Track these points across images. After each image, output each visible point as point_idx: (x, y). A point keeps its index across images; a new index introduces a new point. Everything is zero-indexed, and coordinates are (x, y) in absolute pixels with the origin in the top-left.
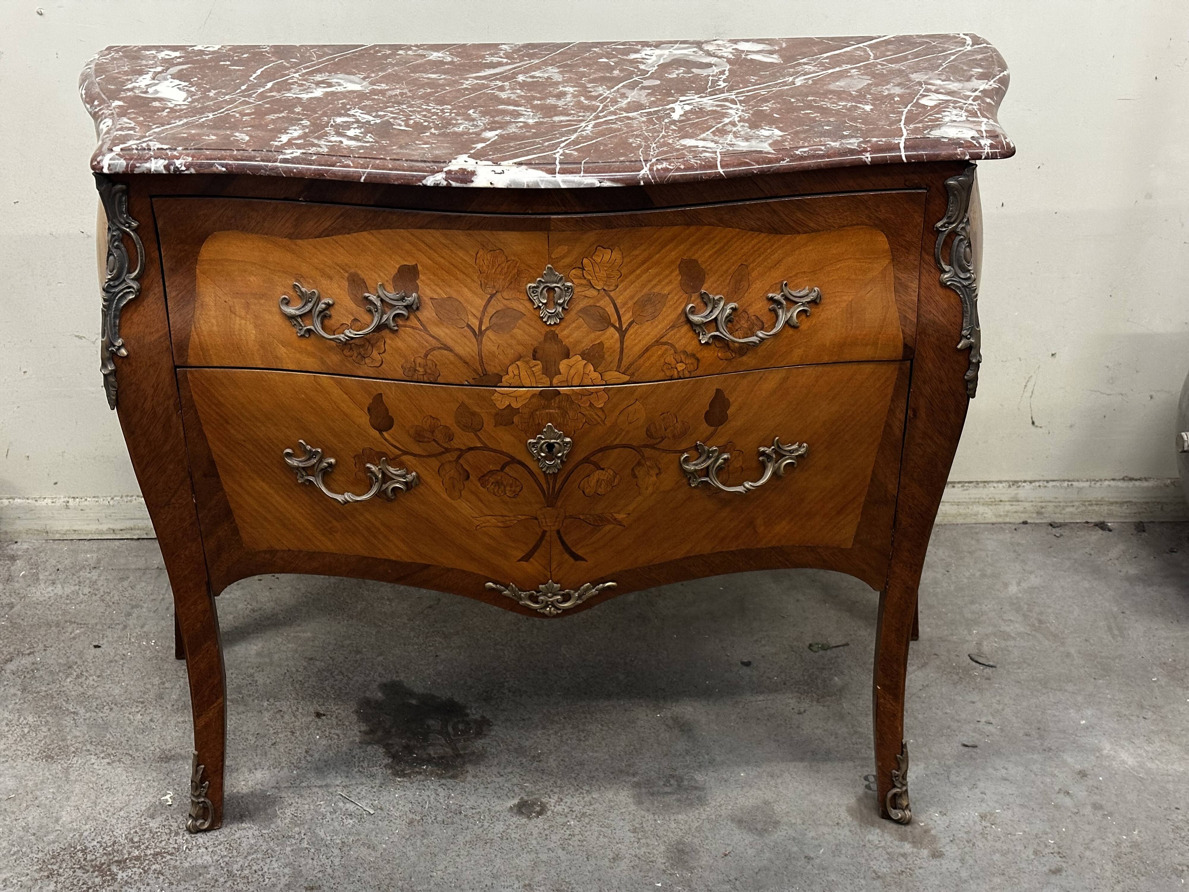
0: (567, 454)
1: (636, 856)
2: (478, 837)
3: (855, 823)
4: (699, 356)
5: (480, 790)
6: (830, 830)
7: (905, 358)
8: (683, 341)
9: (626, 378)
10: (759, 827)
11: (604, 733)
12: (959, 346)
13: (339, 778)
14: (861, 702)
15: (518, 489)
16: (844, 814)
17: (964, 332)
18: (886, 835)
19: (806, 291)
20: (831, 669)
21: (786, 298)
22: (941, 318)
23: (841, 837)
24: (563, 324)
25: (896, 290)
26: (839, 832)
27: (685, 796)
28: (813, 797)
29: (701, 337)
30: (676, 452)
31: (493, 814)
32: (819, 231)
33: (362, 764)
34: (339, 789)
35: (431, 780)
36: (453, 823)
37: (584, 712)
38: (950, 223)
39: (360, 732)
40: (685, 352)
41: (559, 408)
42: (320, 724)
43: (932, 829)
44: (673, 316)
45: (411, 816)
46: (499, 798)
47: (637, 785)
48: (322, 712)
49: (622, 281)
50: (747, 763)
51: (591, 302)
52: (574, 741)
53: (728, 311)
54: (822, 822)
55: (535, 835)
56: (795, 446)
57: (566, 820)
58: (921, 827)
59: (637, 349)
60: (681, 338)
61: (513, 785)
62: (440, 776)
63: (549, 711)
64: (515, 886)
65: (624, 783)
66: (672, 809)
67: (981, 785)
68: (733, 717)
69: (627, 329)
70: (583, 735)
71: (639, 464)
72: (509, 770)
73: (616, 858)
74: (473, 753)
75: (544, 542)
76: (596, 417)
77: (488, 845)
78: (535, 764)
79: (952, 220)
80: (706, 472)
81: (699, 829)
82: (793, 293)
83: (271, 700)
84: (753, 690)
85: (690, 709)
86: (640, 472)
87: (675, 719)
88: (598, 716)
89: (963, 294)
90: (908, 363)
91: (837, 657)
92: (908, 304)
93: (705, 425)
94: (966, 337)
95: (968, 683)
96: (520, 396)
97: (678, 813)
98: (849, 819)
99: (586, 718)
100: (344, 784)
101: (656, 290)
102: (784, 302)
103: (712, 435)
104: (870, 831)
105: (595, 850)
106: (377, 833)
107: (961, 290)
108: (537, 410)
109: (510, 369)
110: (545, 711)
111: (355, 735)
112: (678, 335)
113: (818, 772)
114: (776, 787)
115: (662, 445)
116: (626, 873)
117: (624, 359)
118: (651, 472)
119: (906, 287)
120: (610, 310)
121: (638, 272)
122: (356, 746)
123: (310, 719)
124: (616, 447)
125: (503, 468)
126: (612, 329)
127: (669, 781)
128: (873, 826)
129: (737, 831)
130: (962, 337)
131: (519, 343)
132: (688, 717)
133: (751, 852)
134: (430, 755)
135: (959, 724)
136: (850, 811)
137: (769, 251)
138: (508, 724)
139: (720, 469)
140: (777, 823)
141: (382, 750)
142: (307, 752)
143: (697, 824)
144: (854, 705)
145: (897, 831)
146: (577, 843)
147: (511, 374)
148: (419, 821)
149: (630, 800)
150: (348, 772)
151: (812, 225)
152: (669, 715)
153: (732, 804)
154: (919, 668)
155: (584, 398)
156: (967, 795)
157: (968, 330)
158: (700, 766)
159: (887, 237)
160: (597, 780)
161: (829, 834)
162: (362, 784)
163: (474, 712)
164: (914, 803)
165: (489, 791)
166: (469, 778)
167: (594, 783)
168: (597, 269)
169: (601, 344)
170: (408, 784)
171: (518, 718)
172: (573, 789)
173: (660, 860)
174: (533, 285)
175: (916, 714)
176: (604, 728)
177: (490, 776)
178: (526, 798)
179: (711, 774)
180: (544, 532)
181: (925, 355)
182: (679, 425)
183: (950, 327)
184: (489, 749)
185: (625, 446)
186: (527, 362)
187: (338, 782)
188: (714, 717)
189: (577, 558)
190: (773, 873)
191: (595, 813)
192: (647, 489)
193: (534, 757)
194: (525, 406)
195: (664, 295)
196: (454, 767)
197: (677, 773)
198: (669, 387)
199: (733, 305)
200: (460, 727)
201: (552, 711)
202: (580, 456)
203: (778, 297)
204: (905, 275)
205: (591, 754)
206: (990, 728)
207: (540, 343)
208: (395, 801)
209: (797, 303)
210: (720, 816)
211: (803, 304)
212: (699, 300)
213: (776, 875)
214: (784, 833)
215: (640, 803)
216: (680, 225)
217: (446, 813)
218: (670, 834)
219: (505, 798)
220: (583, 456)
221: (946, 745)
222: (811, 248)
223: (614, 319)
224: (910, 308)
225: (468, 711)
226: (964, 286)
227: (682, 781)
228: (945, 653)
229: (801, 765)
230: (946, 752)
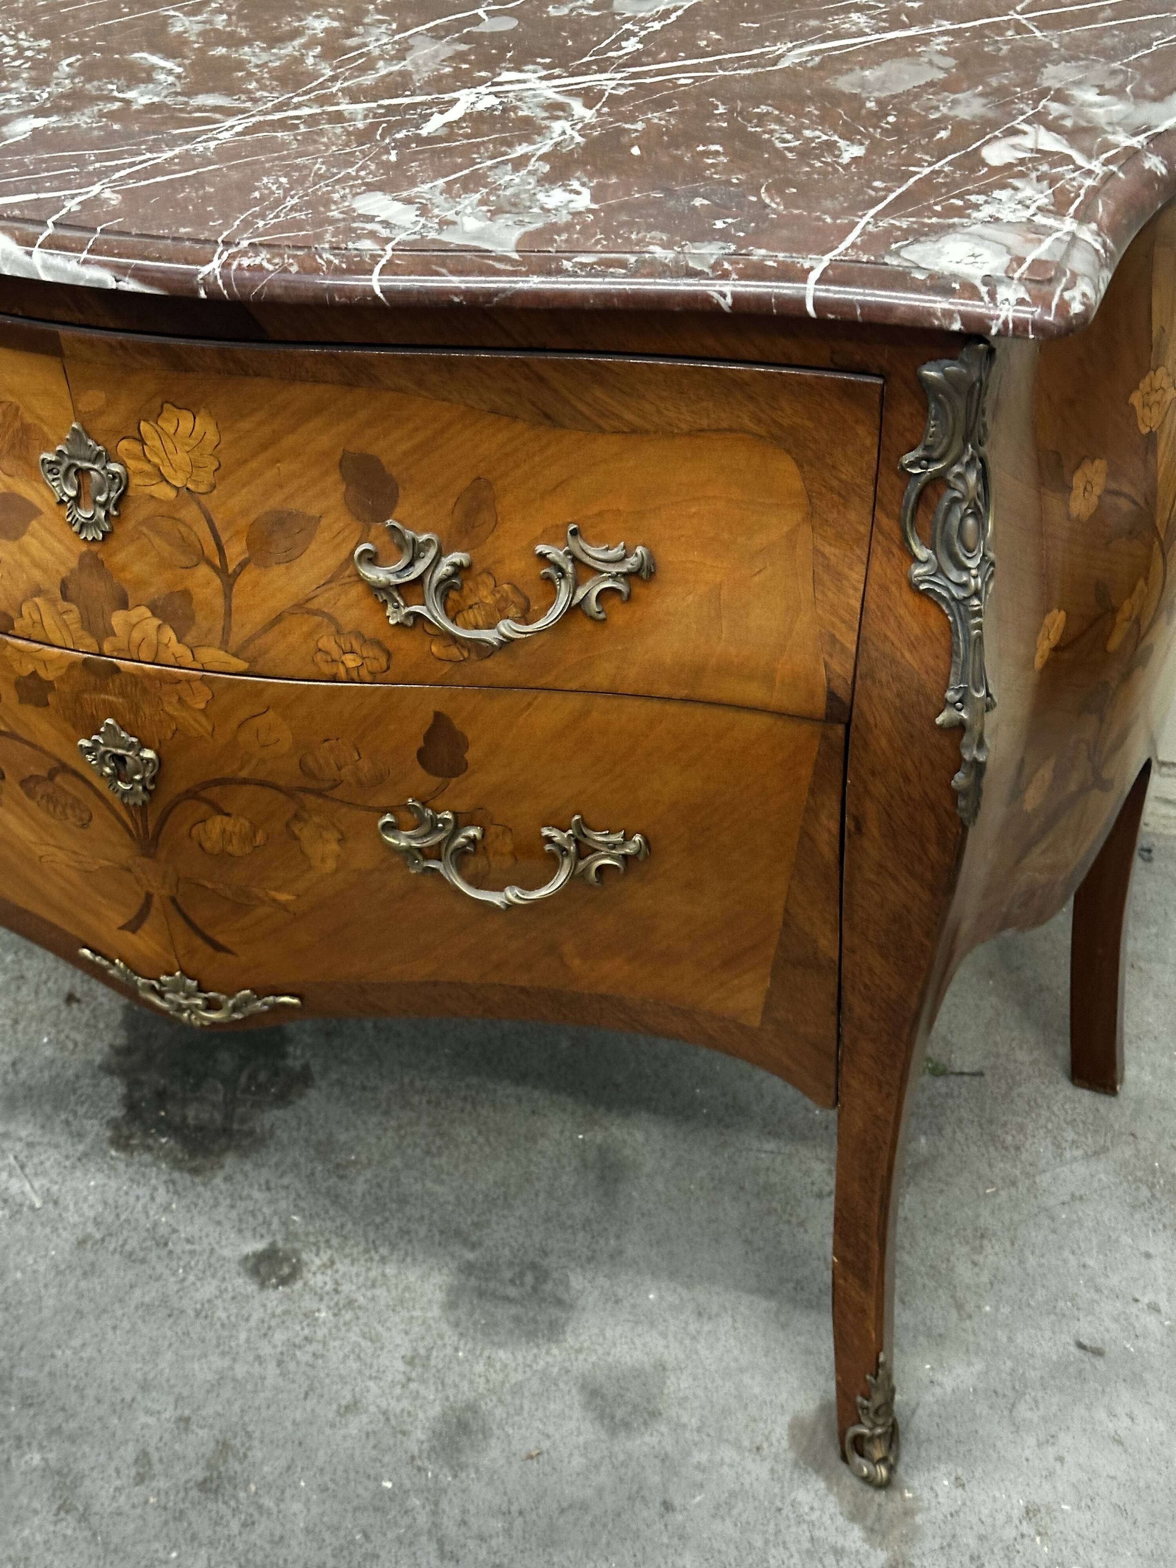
0: (153, 780)
1: (385, 1413)
2: (164, 1300)
3: (791, 1456)
4: (388, 644)
5: (221, 1209)
6: (737, 1458)
7: (830, 718)
8: (355, 613)
9: (243, 666)
10: (620, 1413)
11: (475, 1148)
12: (939, 720)
13: (30, 1126)
14: (940, 1200)
15: (86, 816)
16: (780, 1432)
17: (950, 694)
18: (832, 1498)
19: (616, 552)
20: (924, 1118)
21: (575, 560)
22: (907, 655)
23: (747, 1480)
24: (113, 543)
25: (816, 580)
26: (750, 1466)
27: (531, 1314)
28: (746, 1379)
29: (390, 610)
30: (370, 809)
31: (213, 1260)
32: (647, 432)
33: (79, 1108)
34: (19, 1146)
35: (159, 1168)
36: (143, 1261)
37: (465, 1099)
38: (930, 460)
39: (111, 1046)
40: (359, 635)
41: (123, 694)
42: (64, 1015)
43: (920, 1510)
44: (332, 561)
45: (91, 1229)
46: (240, 1231)
47: (468, 1269)
48: (78, 995)
49: (223, 478)
50: (673, 1275)
51: (163, 509)
52: (418, 1151)
53: (444, 569)
54: (732, 1437)
55: (253, 1322)
56: (617, 838)
57: (315, 1306)
58: (904, 1499)
59: (259, 616)
60: (349, 607)
61: (275, 1213)
62: (177, 1164)
63: (412, 1083)
64: (167, 1415)
65: (448, 1259)
66: (497, 1333)
67: (1065, 1439)
68: (702, 1173)
69: (237, 574)
70: (438, 1142)
71: (296, 817)
72: (286, 1181)
73: (352, 1408)
74: (251, 1133)
75: (153, 911)
76: (196, 725)
77: (171, 1320)
78: (331, 1182)
79: (936, 454)
80: (435, 853)
81: (517, 1389)
82: (592, 551)
83: (21, 954)
84: (765, 1126)
85: (640, 1136)
86: (305, 833)
87: (603, 1152)
88: (484, 1112)
89: (953, 616)
90: (840, 729)
91: (949, 1095)
92: (842, 612)
93: (419, 773)
94: (953, 704)
95: (1162, 1212)
96: (51, 661)
97: (501, 1345)
98: (785, 1444)
99: (462, 1110)
100: (30, 1139)
101: (295, 505)
102: (569, 568)
103: (440, 791)
104: (805, 1483)
105: (327, 1381)
106: (23, 1248)
107: (948, 606)
108: (84, 691)
109: (25, 610)
110: (406, 1080)
111: (100, 1051)
112: (343, 601)
113: (784, 1327)
114: (694, 1338)
115: (338, 793)
116: (349, 1443)
117: (235, 629)
118: (327, 835)
119: (838, 577)
120: (203, 530)
121: (254, 465)
122: (89, 1073)
123: (55, 1002)
124: (245, 782)
125: (51, 776)
126: (204, 571)
127: (522, 1275)
128: (817, 1472)
129: (577, 1413)
130: (946, 704)
131: (36, 564)
132: (627, 1152)
133: (578, 1461)
134: (185, 1118)
135: (1096, 1297)
136: (797, 1427)
137: (537, 459)
138: (336, 1091)
139: (461, 852)
140: (655, 1414)
141: (121, 1090)
142: (14, 1064)
143: (520, 1377)
144: (923, 1203)
145: (855, 1495)
146: (309, 1358)
147: (27, 620)
148: (96, 1243)
149: (440, 1296)
150: (49, 1118)
151: (628, 416)
152: (599, 1139)
153: (600, 1351)
154: (1086, 1156)
155: (166, 688)
156: (1027, 1453)
157: (957, 691)
158: (590, 1260)
159: (800, 466)
160: (410, 1241)
161: (731, 1466)
162: (57, 1146)
163: (299, 1052)
164: (919, 1445)
165: (234, 1214)
166: (218, 1181)
167: (402, 1245)
168: (169, 446)
169: (186, 594)
170: (121, 1166)
171: (358, 1083)
172: (361, 1248)
173: (420, 1435)
174: (53, 458)
175: (1027, 1252)
176: (481, 1140)
177: (251, 1186)
178: (280, 1244)
179: (601, 1280)
180: (149, 897)
181: (872, 721)
182: (365, 765)
183: (924, 676)
184: (278, 1132)
185: (262, 784)
186: (53, 602)
187: (23, 1133)
188: (667, 1165)
189: (218, 947)
190: (589, 1518)
191: (371, 1305)
192: (323, 860)
193: (338, 1166)
194: (61, 679)
195: (313, 518)
196: (207, 1152)
197: (545, 1262)
198: (332, 694)
199: (457, 557)
200: (262, 1076)
201: (418, 1084)
202: (177, 784)
203: (555, 553)
204: (837, 552)
205: (429, 1184)
206: (1150, 1321)
207: (72, 571)
208: (85, 1193)
209: (602, 572)
210: (568, 1372)
211: (614, 577)
212: (386, 538)
213: (592, 1525)
214: (653, 1440)
215: (451, 1305)
216: (333, 383)
217: (145, 1240)
218: (465, 1386)
219: (248, 1234)
220: (183, 786)
221: (1048, 1334)
222: (632, 463)
223: (210, 548)
224: (843, 621)
225: (291, 1049)
226: (954, 599)
227: (545, 1282)
228: (1152, 1137)
229: (762, 1304)
230: (1038, 1351)
